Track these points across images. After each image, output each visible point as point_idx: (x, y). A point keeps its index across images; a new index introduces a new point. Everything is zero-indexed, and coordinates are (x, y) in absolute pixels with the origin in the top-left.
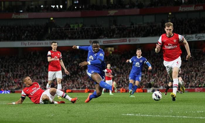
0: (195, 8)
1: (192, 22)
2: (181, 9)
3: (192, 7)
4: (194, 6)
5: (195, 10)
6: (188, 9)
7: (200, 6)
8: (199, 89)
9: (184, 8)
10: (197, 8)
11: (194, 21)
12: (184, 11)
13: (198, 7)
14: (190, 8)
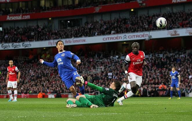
0: (22, 17)
1: (19, 30)
2: (9, 18)
3: (20, 16)
4: (21, 16)
5: (22, 19)
6: (15, 18)
7: (27, 15)
8: (25, 95)
9: (12, 17)
10: (24, 17)
11: (21, 30)
12: (12, 19)
13: (26, 16)
14: (17, 17)
